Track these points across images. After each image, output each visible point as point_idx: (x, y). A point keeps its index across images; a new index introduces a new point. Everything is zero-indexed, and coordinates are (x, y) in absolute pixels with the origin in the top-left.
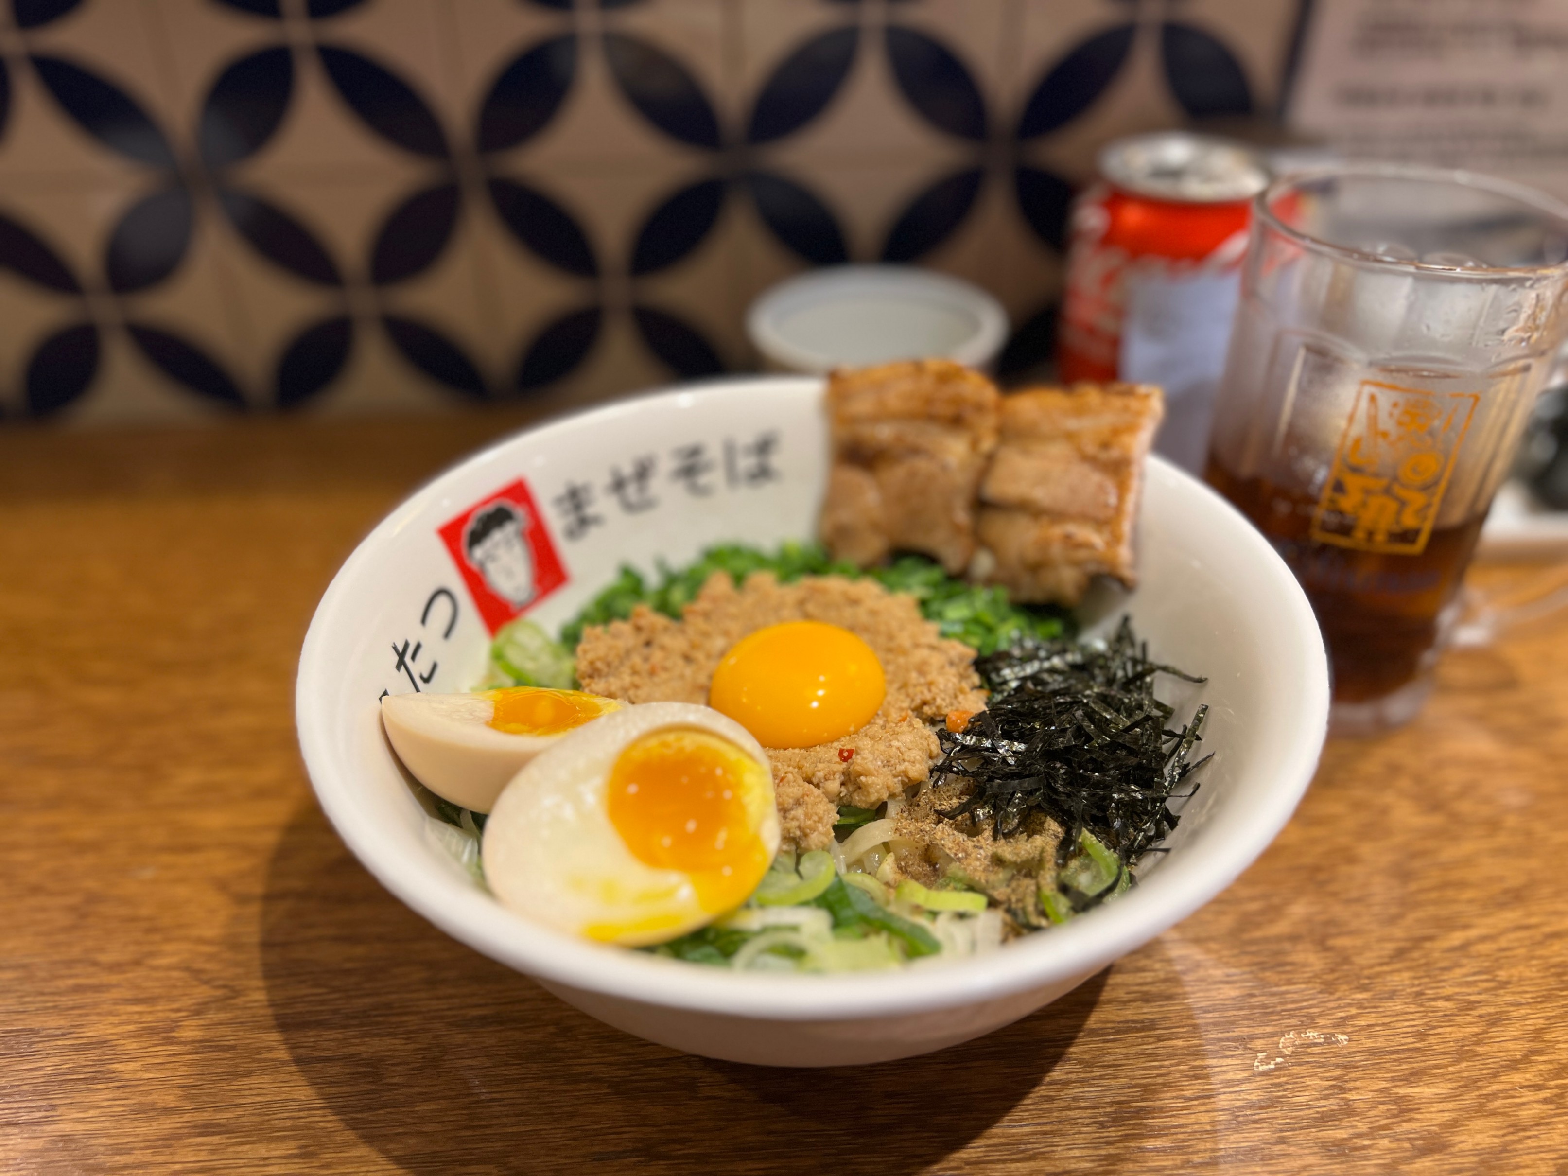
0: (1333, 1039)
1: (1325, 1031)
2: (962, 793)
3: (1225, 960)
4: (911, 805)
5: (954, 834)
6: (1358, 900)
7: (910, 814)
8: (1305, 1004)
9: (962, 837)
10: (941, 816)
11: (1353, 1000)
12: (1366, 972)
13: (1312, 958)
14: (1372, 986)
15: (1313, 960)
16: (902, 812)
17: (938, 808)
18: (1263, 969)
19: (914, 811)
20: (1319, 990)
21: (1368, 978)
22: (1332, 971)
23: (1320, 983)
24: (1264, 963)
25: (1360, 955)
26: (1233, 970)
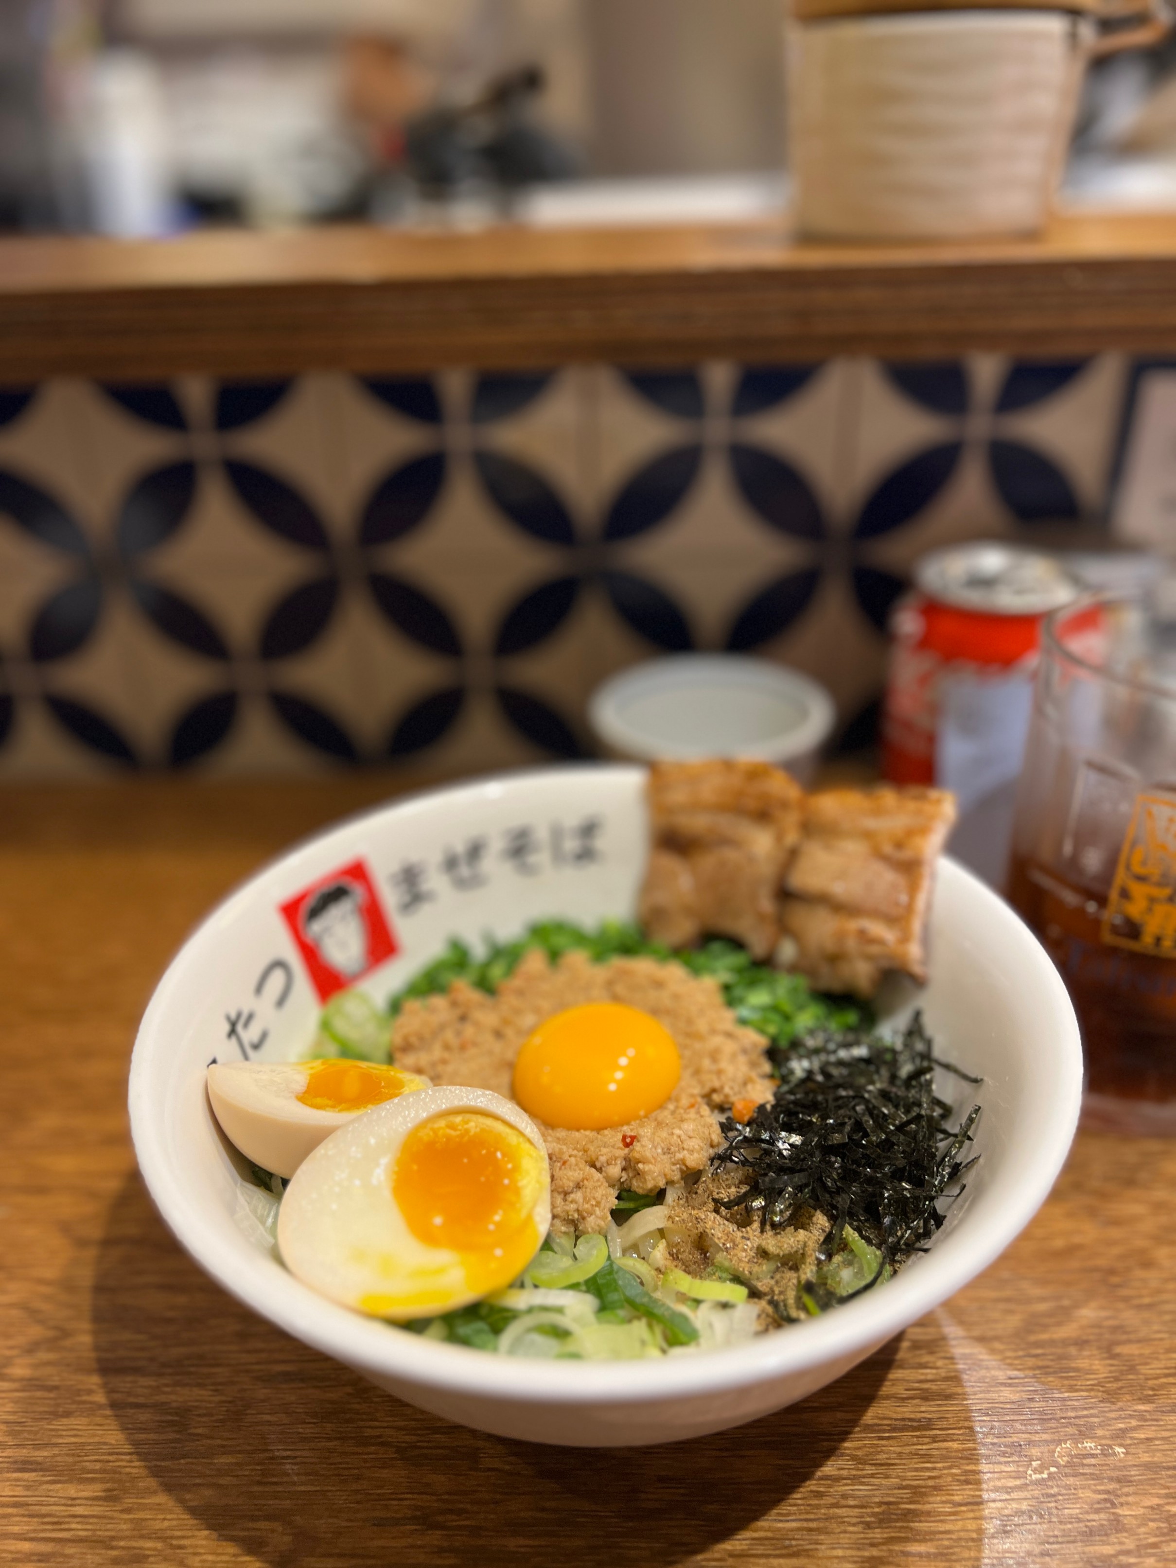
0: (1110, 1451)
1: (1103, 1442)
2: (741, 1182)
3: (1009, 1361)
4: (689, 1193)
5: (724, 1224)
6: (1149, 1307)
7: (687, 1201)
8: (1085, 1412)
9: (732, 1227)
10: (718, 1205)
11: (1135, 1411)
12: (1151, 1383)
13: (1097, 1365)
14: (1156, 1397)
15: (1098, 1367)
16: (678, 1199)
17: (716, 1196)
18: (1046, 1373)
19: (692, 1198)
20: (1101, 1399)
21: (1153, 1389)
22: (1117, 1379)
23: (1103, 1392)
24: (1048, 1367)
25: (1146, 1364)
26: (1016, 1372)
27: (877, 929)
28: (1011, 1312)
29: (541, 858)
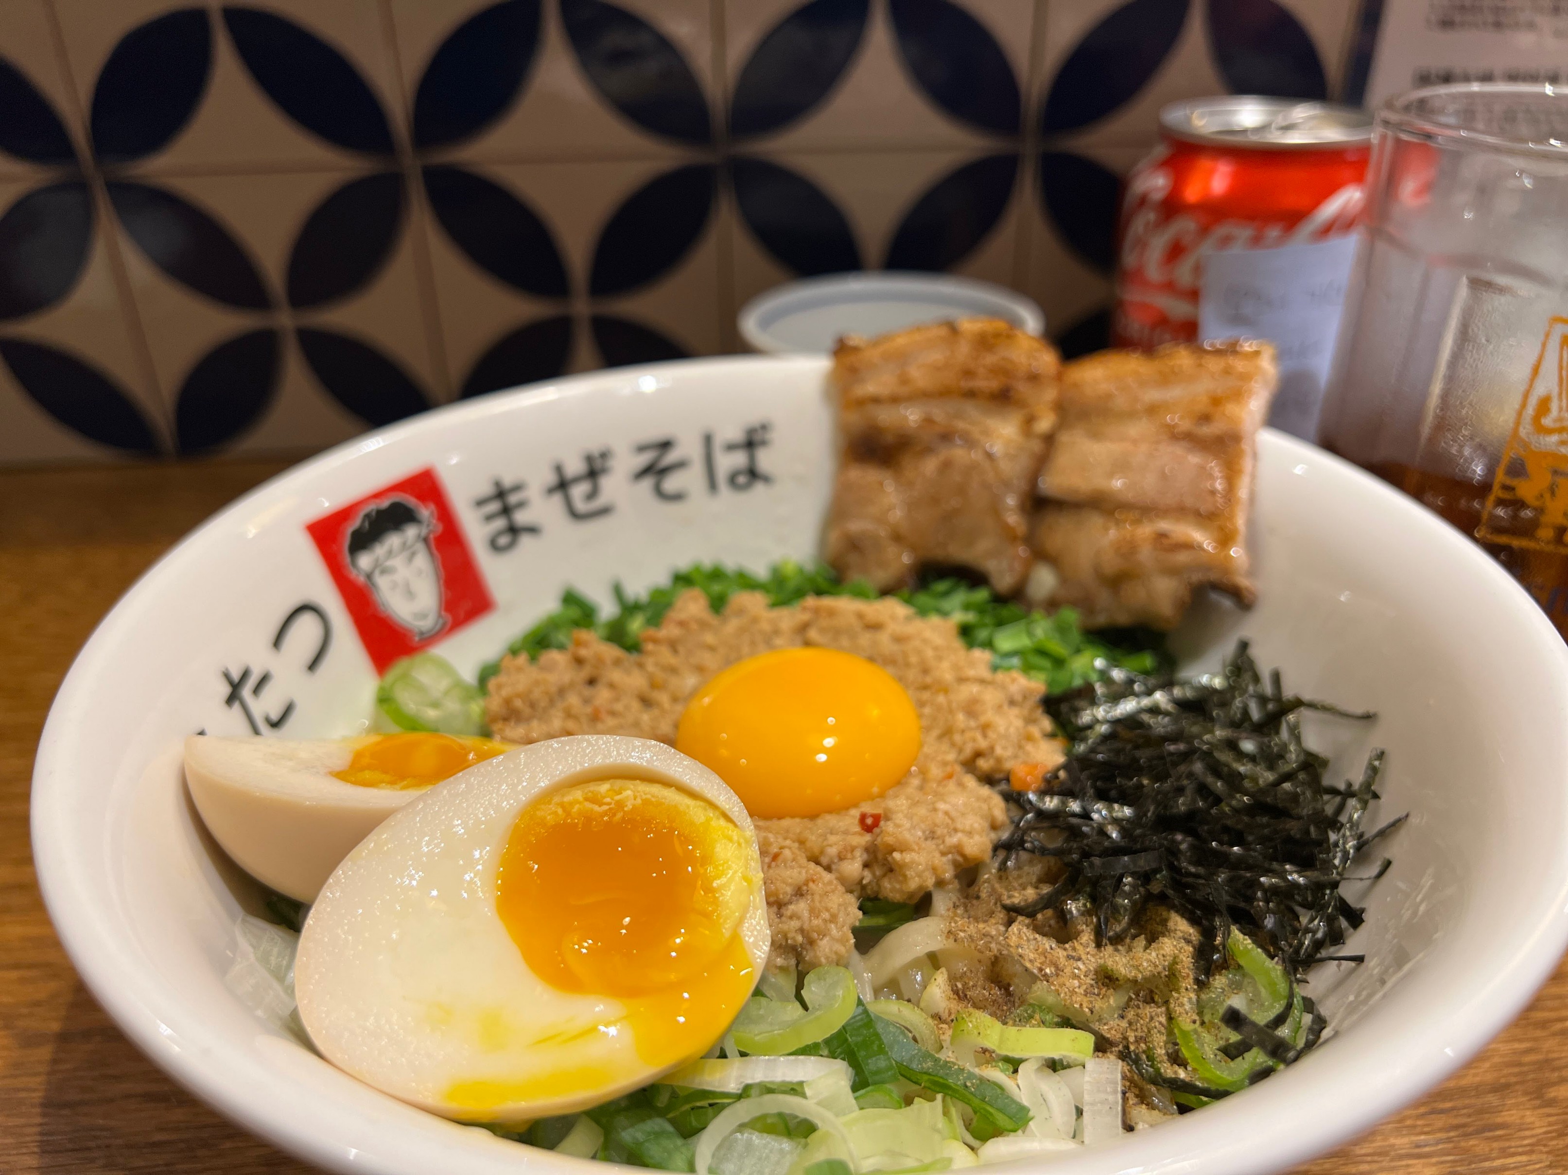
2: (1041, 880)
4: (967, 897)
5: (1035, 939)
7: (966, 911)
9: (1048, 943)
10: (1013, 912)
15: (1533, 1120)
16: (954, 907)
17: (1008, 902)
18: (1466, 1135)
19: (973, 905)
24: (1464, 1126)
26: (1423, 1137)
27: (1184, 530)
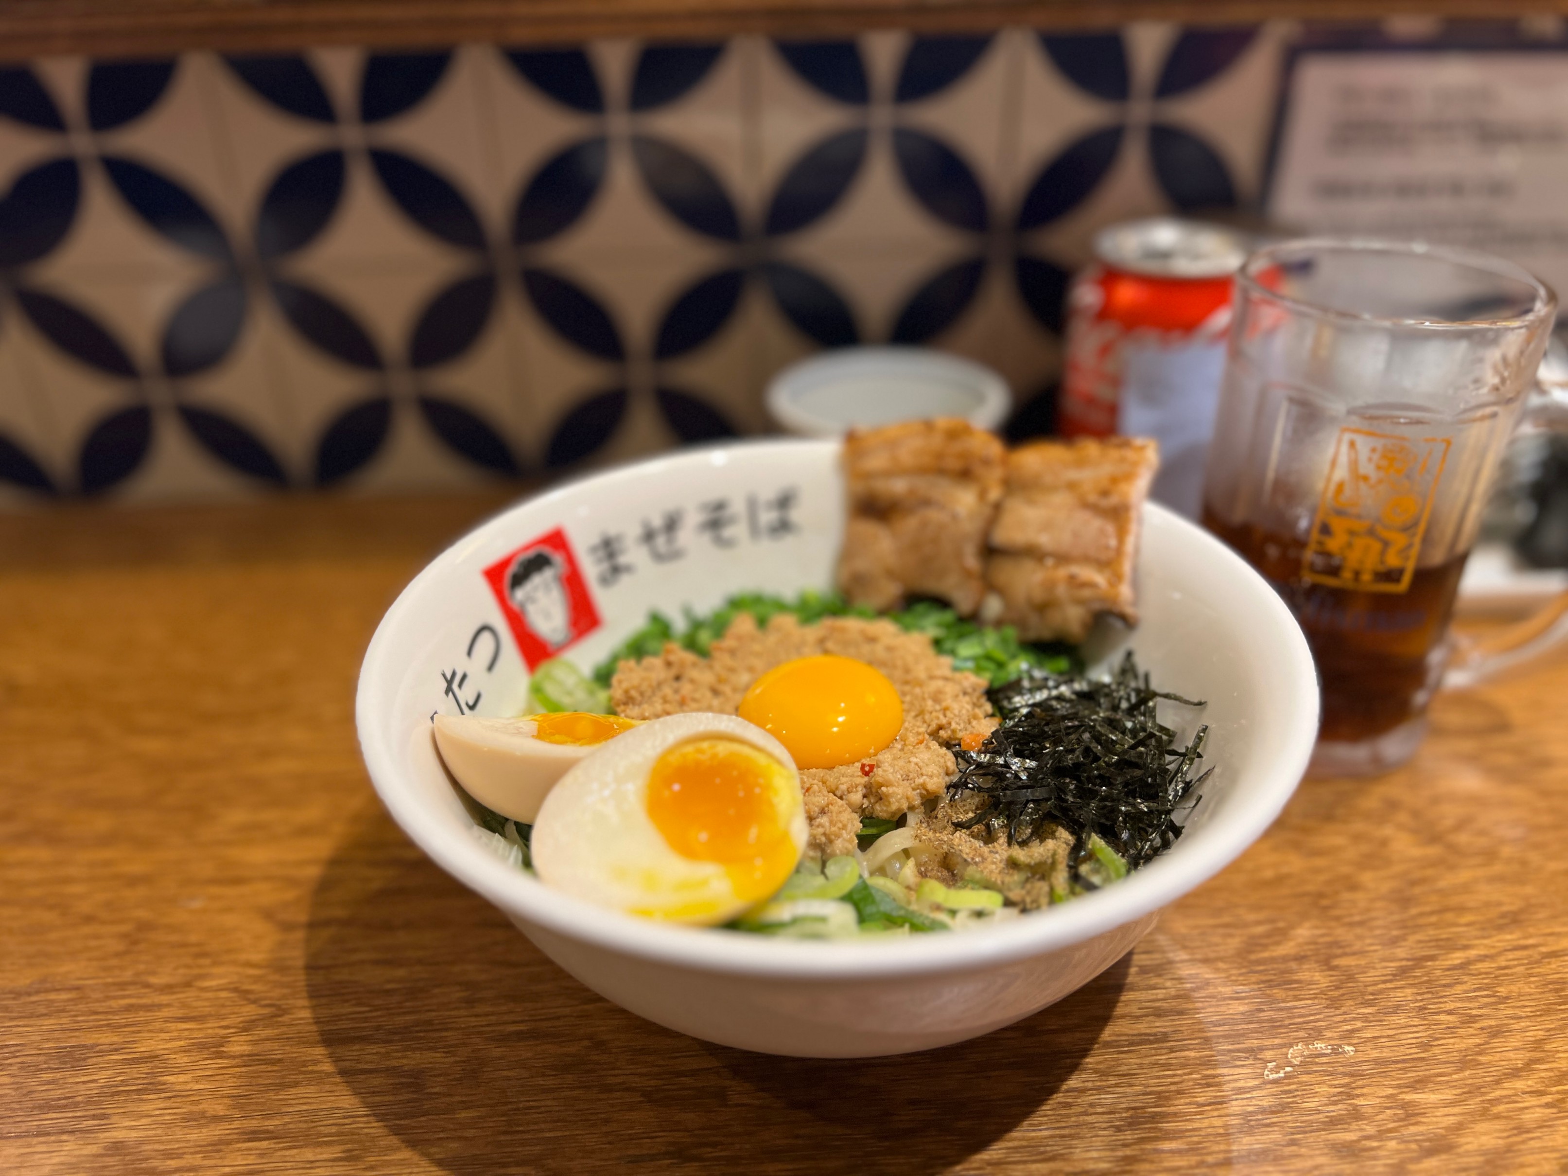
0: (1340, 1050)
1: (1332, 1042)
2: (977, 807)
3: (1233, 978)
4: (929, 818)
5: (970, 842)
6: (1361, 924)
7: (929, 825)
8: (1312, 1018)
9: (978, 844)
10: (958, 826)
11: (1358, 1014)
12: (1370, 989)
13: (1317, 976)
14: (1377, 1001)
15: (1319, 978)
16: (921, 823)
17: (955, 820)
18: (1270, 987)
19: (933, 822)
20: (1325, 1005)
21: (1372, 994)
22: (1337, 988)
23: (1326, 999)
24: (1271, 981)
25: (1365, 973)
26: (1241, 987)
27: (1087, 573)
28: (1231, 936)
29: (738, 531)
